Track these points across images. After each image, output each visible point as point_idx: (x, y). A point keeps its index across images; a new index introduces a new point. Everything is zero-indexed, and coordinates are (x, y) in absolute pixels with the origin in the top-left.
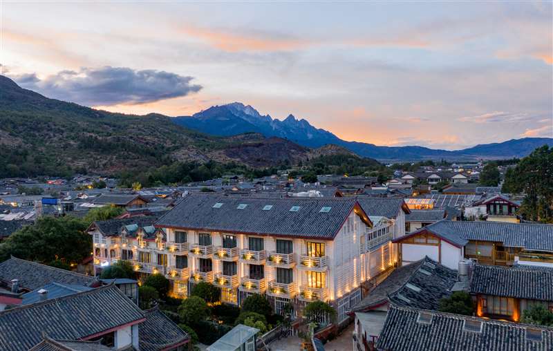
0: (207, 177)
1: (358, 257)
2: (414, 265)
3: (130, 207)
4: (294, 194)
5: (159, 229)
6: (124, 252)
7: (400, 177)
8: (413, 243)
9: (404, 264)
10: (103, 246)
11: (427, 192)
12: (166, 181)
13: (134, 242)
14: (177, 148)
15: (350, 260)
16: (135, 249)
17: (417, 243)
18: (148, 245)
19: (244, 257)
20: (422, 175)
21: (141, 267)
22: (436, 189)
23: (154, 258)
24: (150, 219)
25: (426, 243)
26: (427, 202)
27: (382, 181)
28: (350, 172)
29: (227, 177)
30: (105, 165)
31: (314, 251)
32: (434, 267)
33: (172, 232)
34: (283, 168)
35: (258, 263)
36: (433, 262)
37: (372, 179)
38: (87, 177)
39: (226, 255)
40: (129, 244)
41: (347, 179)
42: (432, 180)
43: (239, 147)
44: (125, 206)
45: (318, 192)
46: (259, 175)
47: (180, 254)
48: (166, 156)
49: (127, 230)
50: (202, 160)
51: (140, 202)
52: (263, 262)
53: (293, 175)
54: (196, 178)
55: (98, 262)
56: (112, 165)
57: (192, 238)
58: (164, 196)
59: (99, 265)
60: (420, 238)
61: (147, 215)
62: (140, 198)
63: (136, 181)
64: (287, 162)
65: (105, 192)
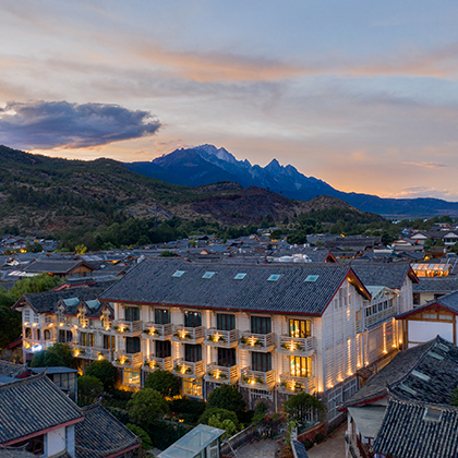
0: (169, 238)
1: (353, 337)
2: (423, 347)
3: (72, 276)
4: (276, 259)
5: (105, 304)
6: (62, 332)
7: (409, 237)
8: (421, 319)
9: (410, 346)
10: (35, 325)
11: (442, 255)
12: (118, 242)
13: (74, 319)
14: (132, 202)
15: (343, 341)
16: (74, 329)
17: (427, 320)
18: (91, 324)
19: (211, 339)
20: (437, 234)
21: (82, 352)
22: (453, 251)
23: (99, 341)
24: (95, 292)
25: (438, 320)
26: (440, 268)
27: (386, 241)
28: (347, 231)
29: (195, 238)
30: (41, 223)
31: (297, 330)
32: (447, 349)
33: (121, 307)
34: (265, 226)
35: (228, 346)
36: (447, 343)
37: (373, 239)
38: (19, 238)
39: (188, 336)
40: (67, 324)
41: (343, 239)
42: (449, 240)
43: (210, 200)
44: (64, 274)
45: (304, 256)
46: (234, 235)
47: (131, 335)
48: (119, 211)
49: (65, 306)
50: (162, 216)
51: (83, 269)
52: (235, 345)
53: (276, 235)
54: (156, 239)
55: (28, 346)
56: (50, 222)
57: (147, 315)
58: (115, 262)
59: (29, 349)
60: (430, 313)
61: (91, 285)
62: (84, 264)
63: (81, 243)
64: (270, 219)
65: (40, 257)
